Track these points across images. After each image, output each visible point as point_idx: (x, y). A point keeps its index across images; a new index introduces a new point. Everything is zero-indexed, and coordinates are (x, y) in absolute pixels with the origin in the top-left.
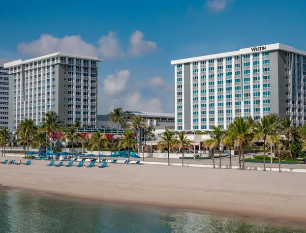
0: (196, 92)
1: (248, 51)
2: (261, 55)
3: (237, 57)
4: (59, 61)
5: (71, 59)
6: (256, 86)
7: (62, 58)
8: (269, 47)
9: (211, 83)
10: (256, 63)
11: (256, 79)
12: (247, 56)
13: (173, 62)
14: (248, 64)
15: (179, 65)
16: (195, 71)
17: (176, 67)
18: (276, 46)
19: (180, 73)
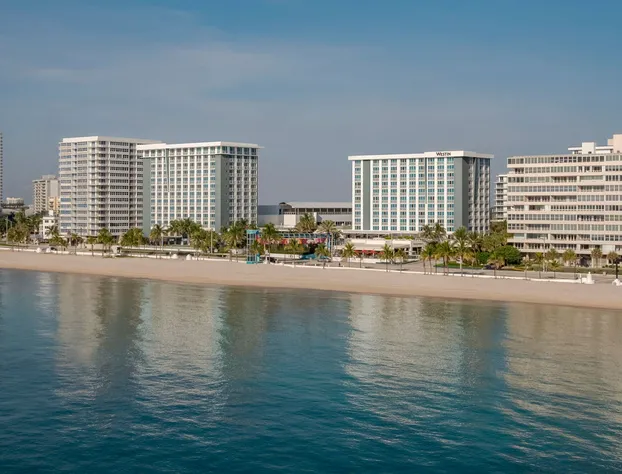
0: (376, 191)
1: (433, 154)
2: (445, 160)
3: (421, 159)
4: (221, 152)
5: (232, 149)
6: (441, 191)
7: (224, 148)
8: (454, 154)
9: (394, 184)
10: (441, 168)
11: (440, 183)
12: (432, 159)
13: (350, 158)
14: (432, 168)
15: (358, 161)
16: (376, 169)
17: (354, 163)
18: (461, 153)
19: (358, 170)
